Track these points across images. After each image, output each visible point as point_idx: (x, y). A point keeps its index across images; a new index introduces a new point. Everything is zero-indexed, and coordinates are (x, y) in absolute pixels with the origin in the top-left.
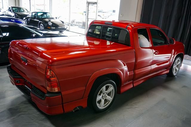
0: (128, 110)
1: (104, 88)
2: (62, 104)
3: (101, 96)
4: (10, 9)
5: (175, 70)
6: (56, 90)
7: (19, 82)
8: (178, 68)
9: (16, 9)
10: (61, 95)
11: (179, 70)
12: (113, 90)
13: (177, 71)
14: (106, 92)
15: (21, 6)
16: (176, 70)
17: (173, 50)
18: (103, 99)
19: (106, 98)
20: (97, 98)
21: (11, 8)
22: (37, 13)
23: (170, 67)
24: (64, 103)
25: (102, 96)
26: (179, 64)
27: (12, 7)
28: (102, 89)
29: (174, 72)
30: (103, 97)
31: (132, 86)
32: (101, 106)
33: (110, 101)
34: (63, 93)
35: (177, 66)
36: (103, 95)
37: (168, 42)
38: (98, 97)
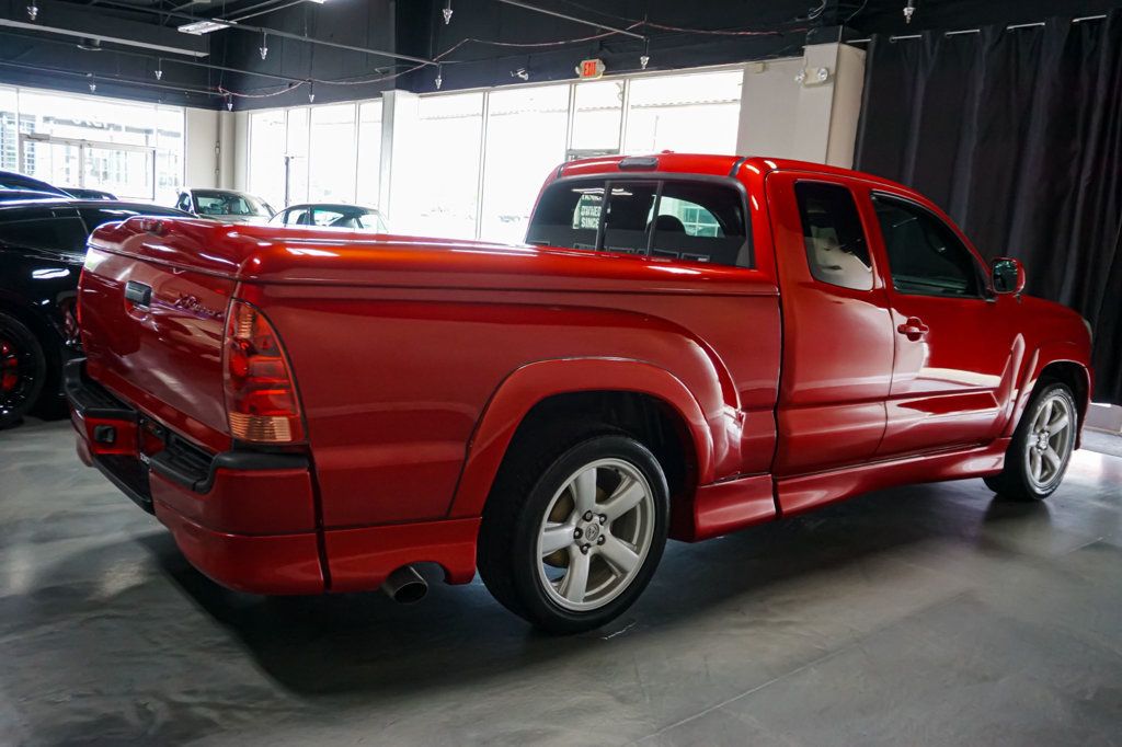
0: (734, 632)
1: (587, 476)
2: (320, 529)
3: (569, 531)
4: (186, 203)
5: (1044, 468)
6: (280, 430)
7: (110, 440)
8: (1060, 455)
9: (219, 201)
10: (312, 469)
11: (1064, 467)
12: (643, 502)
13: (1053, 468)
14: (602, 508)
15: (241, 190)
16: (1046, 462)
17: (1020, 338)
18: (585, 552)
19: (604, 549)
20: (543, 534)
21: (191, 196)
22: (313, 208)
23: (1007, 439)
24: (330, 528)
25: (577, 529)
26: (1064, 430)
27: (197, 194)
28: (569, 481)
29: (1035, 476)
30: (584, 540)
31: (767, 506)
32: (569, 594)
33: (624, 572)
34: (321, 457)
35: (1053, 442)
36: (584, 526)
37: (983, 285)
38: (547, 530)
